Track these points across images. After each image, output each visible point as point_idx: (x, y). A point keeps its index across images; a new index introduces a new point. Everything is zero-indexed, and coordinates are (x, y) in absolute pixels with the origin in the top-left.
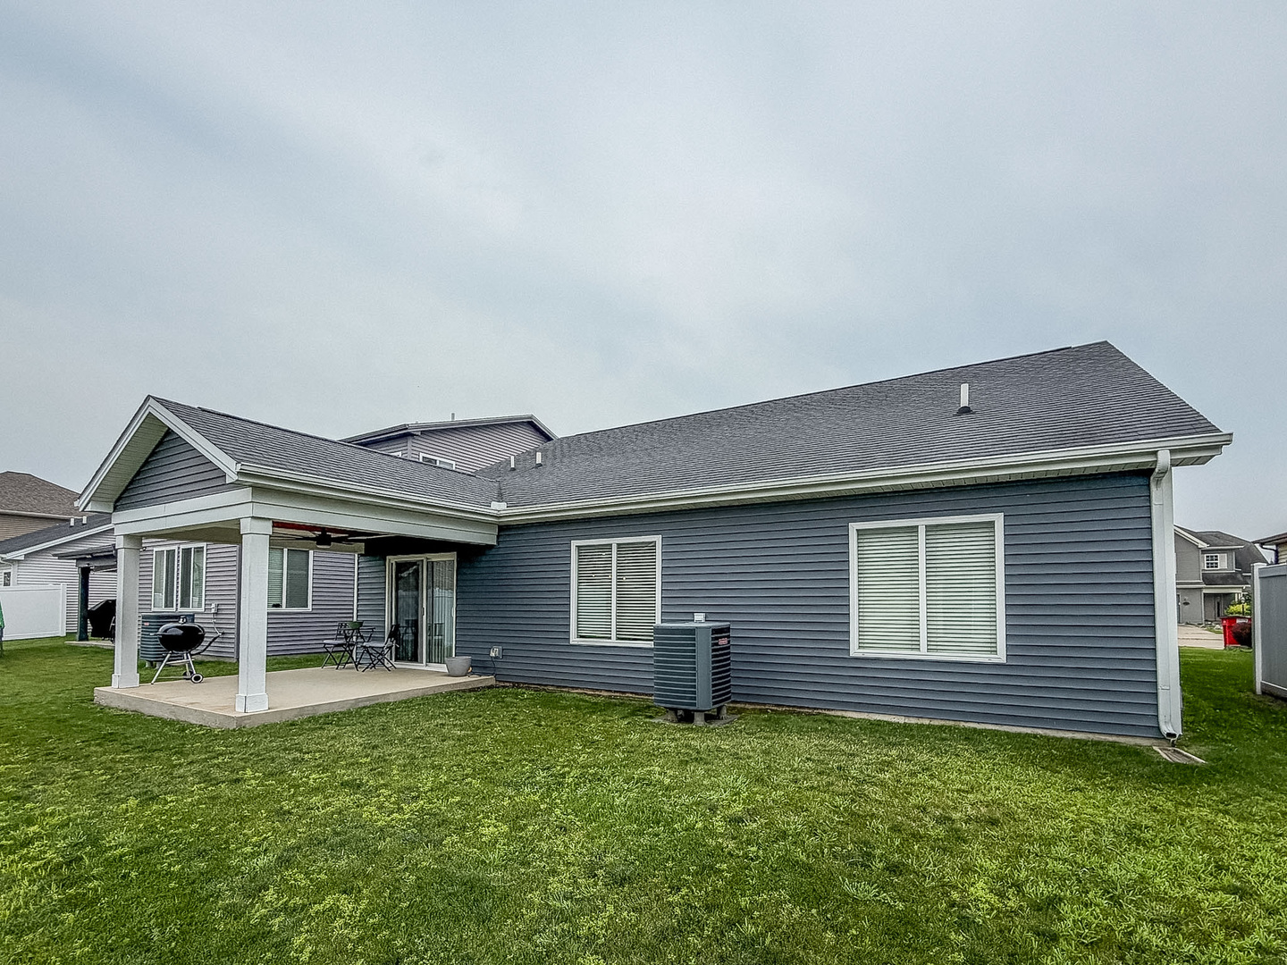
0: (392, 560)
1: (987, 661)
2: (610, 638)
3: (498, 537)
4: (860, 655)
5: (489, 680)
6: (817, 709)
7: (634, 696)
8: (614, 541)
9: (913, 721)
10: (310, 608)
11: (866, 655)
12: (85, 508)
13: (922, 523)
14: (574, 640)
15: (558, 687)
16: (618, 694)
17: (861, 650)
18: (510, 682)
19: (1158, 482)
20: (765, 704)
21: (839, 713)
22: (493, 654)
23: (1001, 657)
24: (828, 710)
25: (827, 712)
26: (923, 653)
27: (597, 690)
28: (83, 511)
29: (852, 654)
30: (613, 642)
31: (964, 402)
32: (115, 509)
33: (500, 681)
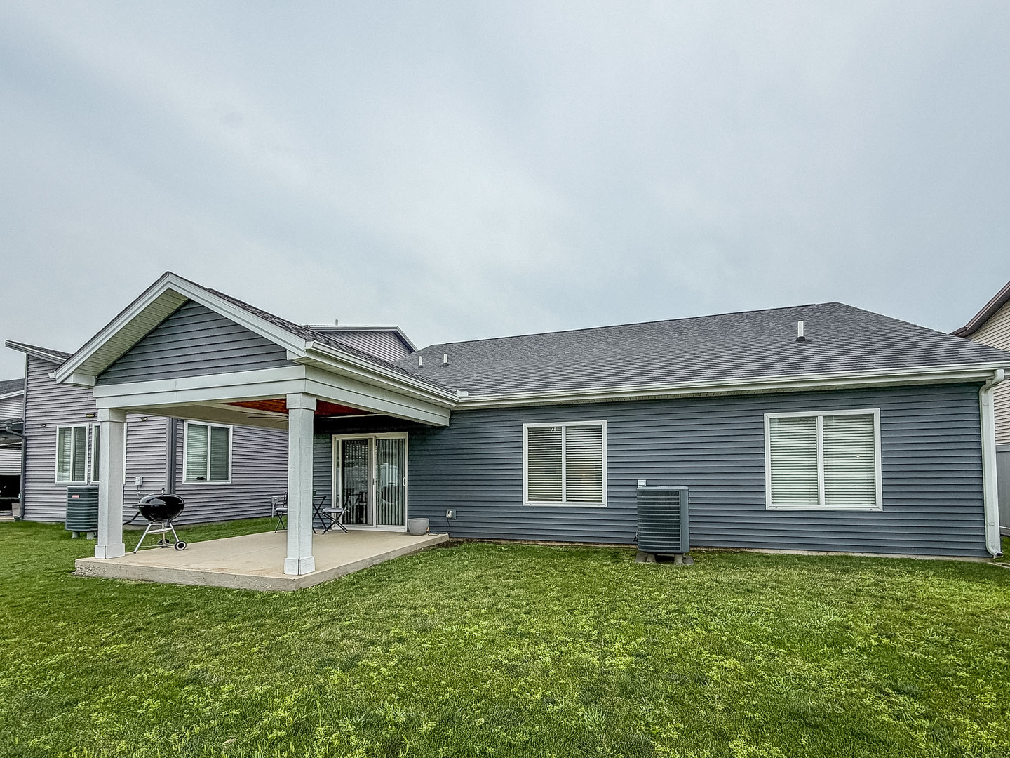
0: (339, 438)
1: (869, 510)
2: (561, 500)
3: (451, 419)
4: (774, 508)
5: (443, 537)
6: (740, 548)
7: (582, 544)
8: (564, 425)
9: (814, 554)
10: (230, 481)
11: (778, 509)
12: (63, 381)
13: (820, 414)
14: (526, 502)
15: (511, 540)
16: (568, 544)
17: (773, 505)
18: (464, 538)
19: (987, 390)
20: (696, 547)
21: (757, 551)
22: (449, 516)
23: (879, 507)
24: (748, 548)
25: (749, 551)
26: (822, 506)
27: (549, 541)
28: (61, 383)
29: (768, 508)
30: (564, 503)
31: (801, 334)
32: (98, 382)
33: (453, 538)
